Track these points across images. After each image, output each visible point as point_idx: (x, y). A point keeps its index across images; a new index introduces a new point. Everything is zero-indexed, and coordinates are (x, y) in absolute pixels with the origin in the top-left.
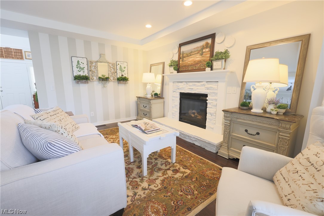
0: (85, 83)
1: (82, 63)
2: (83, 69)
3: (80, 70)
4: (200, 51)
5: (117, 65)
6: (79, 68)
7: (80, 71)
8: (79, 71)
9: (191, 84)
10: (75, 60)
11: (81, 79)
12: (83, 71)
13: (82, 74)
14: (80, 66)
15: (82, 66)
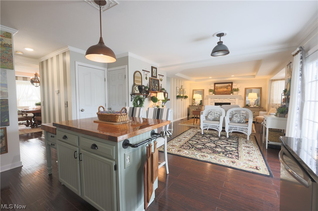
4: (227, 87)
9: (222, 99)
11: (178, 97)
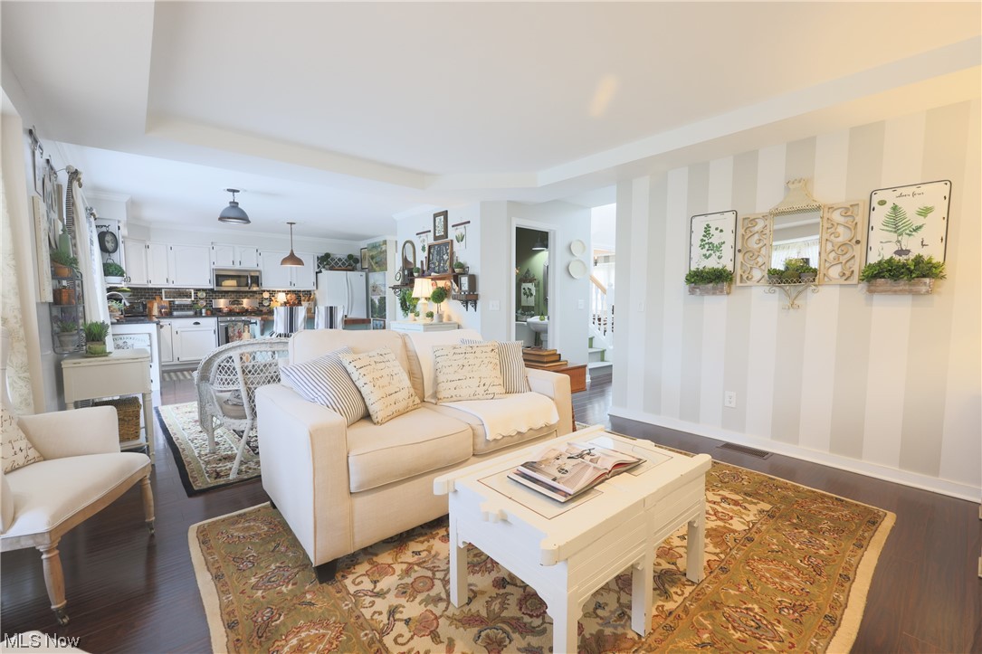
0: (714, 294)
1: (717, 229)
2: (718, 248)
3: (708, 253)
5: (872, 209)
6: (707, 246)
7: (710, 255)
8: (705, 255)
10: (699, 226)
11: (708, 280)
12: (718, 254)
13: (712, 264)
14: (710, 241)
15: (715, 240)
